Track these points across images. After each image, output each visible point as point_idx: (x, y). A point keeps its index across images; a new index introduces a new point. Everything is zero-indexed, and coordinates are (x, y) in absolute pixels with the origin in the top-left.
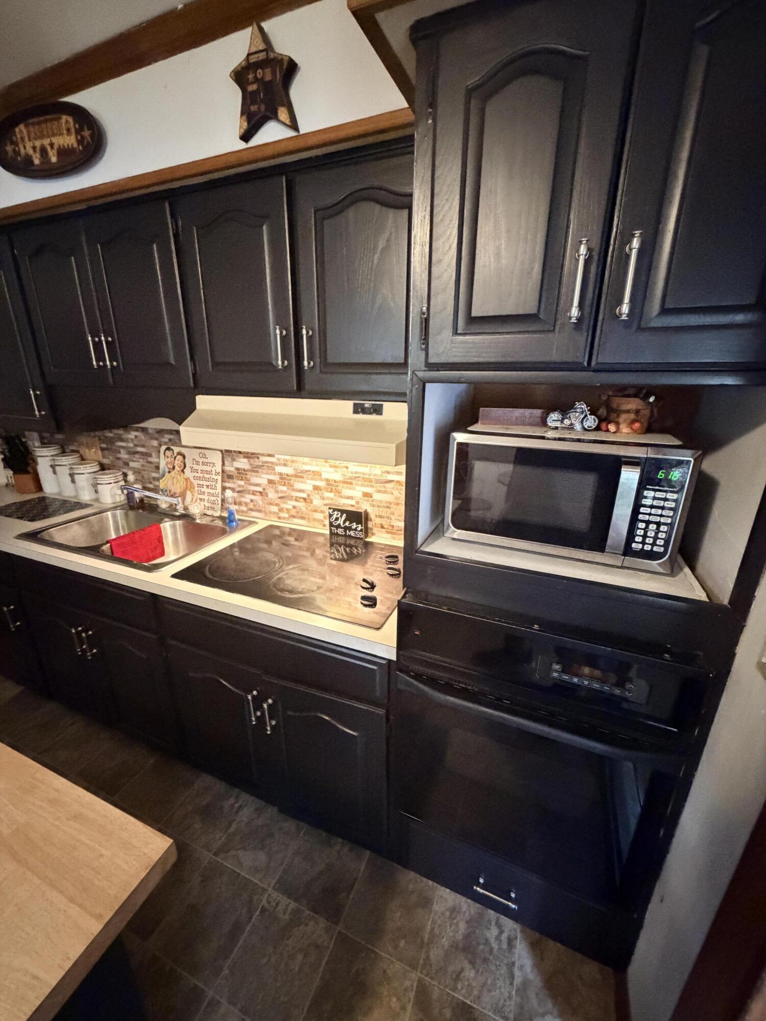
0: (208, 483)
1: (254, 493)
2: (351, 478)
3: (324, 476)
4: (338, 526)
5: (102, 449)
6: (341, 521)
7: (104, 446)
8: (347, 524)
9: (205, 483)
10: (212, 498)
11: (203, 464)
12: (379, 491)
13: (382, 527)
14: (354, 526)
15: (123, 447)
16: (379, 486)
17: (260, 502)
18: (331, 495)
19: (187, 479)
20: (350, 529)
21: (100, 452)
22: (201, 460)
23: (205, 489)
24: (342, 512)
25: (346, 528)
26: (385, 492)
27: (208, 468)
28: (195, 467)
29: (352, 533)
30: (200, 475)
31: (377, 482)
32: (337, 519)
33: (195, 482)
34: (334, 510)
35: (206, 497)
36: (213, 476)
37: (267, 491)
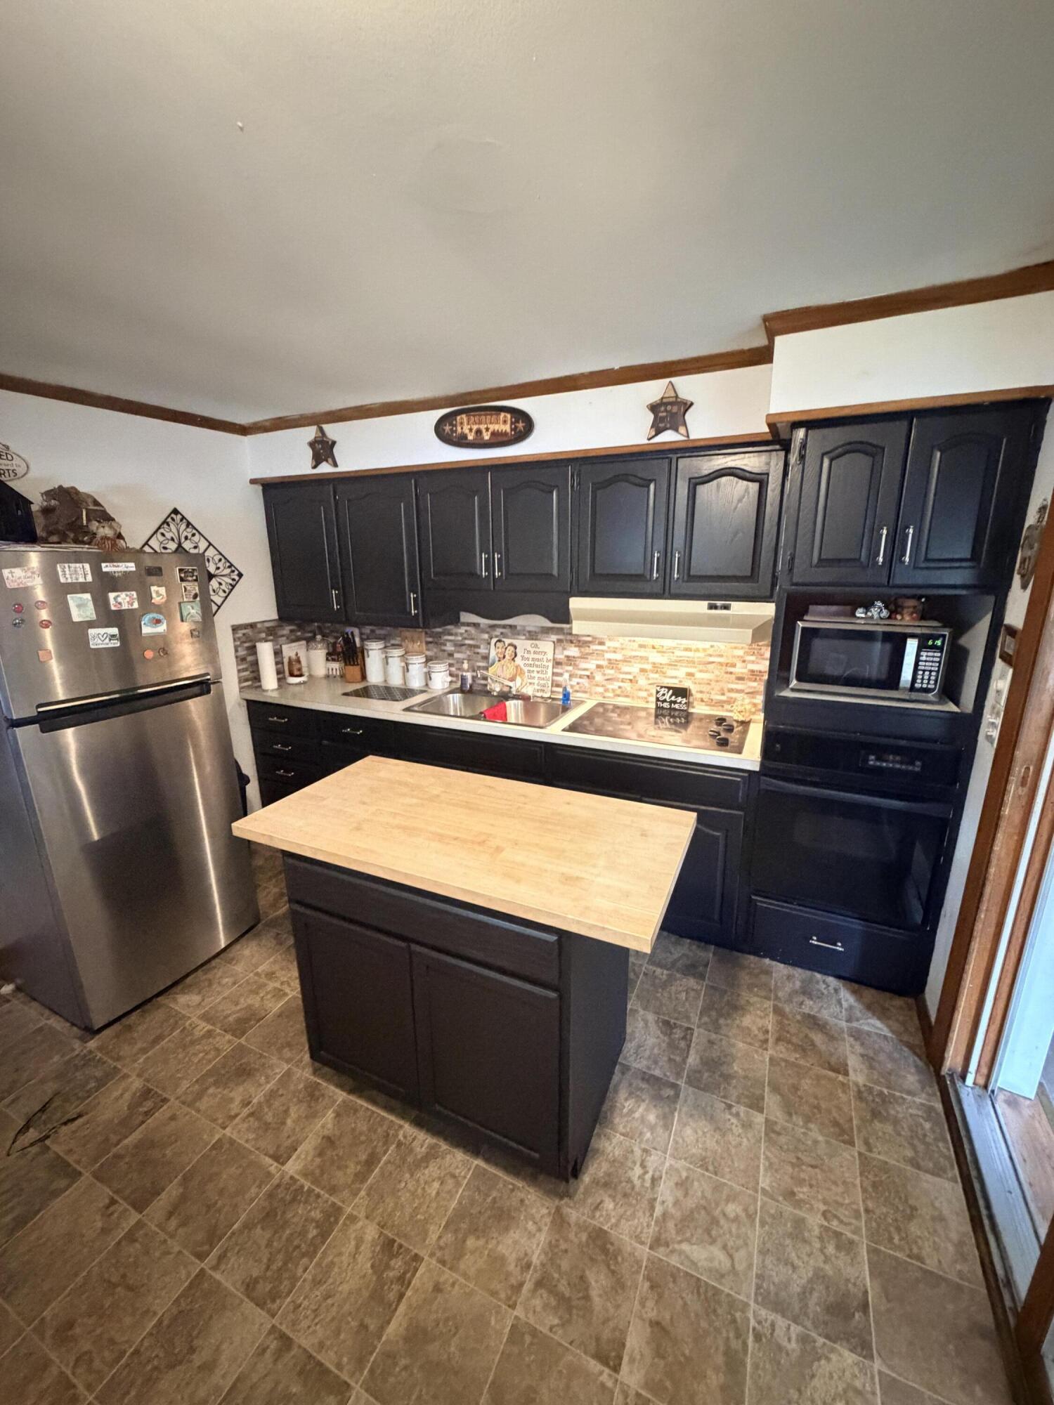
0: (539, 669)
1: (581, 677)
2: (676, 661)
3: (651, 660)
4: (665, 701)
5: (428, 643)
6: (667, 697)
7: (430, 639)
8: (673, 698)
9: (535, 669)
10: (542, 682)
11: (535, 653)
12: (701, 671)
13: (702, 701)
14: (679, 699)
15: (450, 641)
16: (701, 667)
17: (587, 685)
18: (656, 676)
19: (517, 667)
20: (675, 702)
21: (424, 644)
22: (532, 650)
23: (535, 674)
24: (669, 688)
25: (671, 702)
26: (707, 672)
27: (540, 657)
28: (526, 655)
29: (677, 706)
30: (530, 662)
31: (700, 663)
32: (664, 695)
33: (526, 669)
34: (662, 687)
35: (536, 681)
36: (545, 663)
37: (595, 674)
